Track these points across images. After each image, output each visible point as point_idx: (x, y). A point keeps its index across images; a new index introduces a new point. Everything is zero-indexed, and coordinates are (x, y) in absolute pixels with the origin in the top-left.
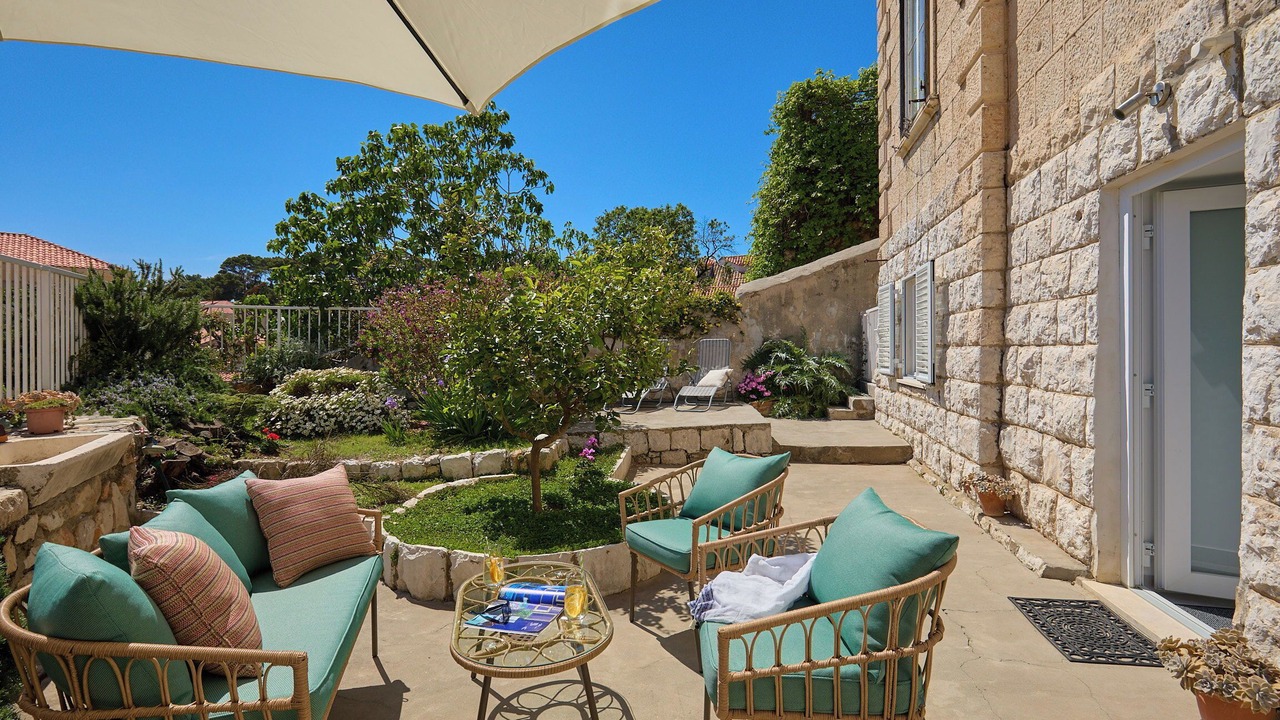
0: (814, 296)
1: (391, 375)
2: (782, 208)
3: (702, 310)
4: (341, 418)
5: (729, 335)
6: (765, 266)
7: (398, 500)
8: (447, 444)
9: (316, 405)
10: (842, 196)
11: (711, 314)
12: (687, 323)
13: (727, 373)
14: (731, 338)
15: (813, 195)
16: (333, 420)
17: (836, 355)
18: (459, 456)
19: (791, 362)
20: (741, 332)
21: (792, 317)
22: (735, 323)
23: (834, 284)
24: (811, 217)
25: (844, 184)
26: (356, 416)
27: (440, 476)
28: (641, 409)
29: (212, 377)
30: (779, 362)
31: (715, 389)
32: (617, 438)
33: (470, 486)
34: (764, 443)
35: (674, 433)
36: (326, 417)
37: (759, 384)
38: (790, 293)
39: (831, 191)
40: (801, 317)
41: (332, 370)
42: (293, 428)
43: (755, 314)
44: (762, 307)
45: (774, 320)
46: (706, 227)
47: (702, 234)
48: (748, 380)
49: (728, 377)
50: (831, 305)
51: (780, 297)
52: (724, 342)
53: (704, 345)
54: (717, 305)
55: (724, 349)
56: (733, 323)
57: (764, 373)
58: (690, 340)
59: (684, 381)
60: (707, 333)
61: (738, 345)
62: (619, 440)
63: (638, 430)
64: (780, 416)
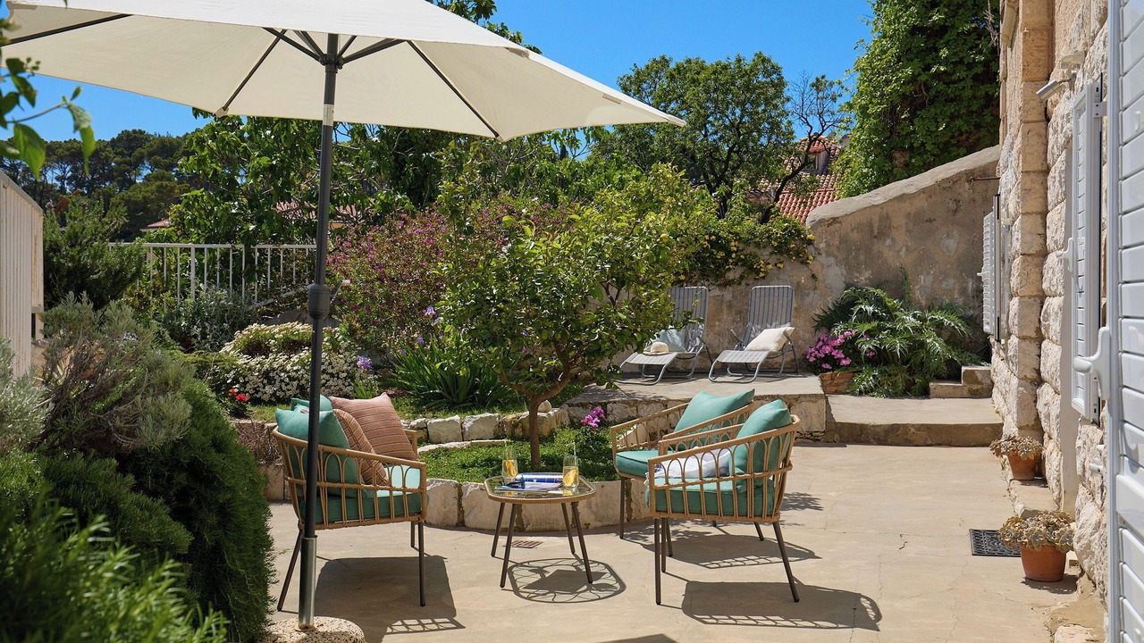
0: (923, 221)
1: (352, 332)
2: (888, 89)
3: (758, 245)
5: (796, 279)
6: (865, 176)
8: (429, 409)
9: (276, 366)
10: (979, 69)
11: (769, 250)
12: (736, 264)
13: (785, 333)
14: (797, 285)
15: (934, 70)
17: (950, 309)
18: (447, 419)
19: (880, 319)
20: (813, 276)
21: (889, 255)
22: (804, 263)
23: (952, 206)
24: (932, 102)
25: (980, 52)
27: (432, 439)
28: (664, 379)
30: (864, 317)
31: (765, 354)
32: (629, 410)
33: (462, 449)
34: (815, 419)
36: (287, 380)
37: (835, 348)
38: (886, 219)
39: (961, 61)
40: (903, 253)
41: (287, 325)
42: (252, 391)
43: (834, 249)
44: (843, 240)
45: (862, 258)
46: (807, 90)
47: (799, 101)
48: (821, 343)
49: (788, 338)
50: (949, 236)
51: (871, 225)
52: (786, 291)
53: (758, 295)
54: (779, 238)
55: (785, 298)
56: (802, 262)
57: (842, 333)
58: (739, 288)
59: (729, 342)
60: (763, 277)
61: (809, 294)
62: (631, 411)
63: (656, 401)
64: (861, 393)
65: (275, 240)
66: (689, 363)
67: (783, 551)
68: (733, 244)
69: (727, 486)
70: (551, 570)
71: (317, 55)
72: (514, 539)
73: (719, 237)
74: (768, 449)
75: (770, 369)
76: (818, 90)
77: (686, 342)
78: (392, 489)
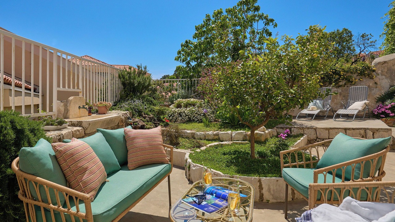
3: (352, 73)
4: (190, 116)
5: (368, 84)
7: (199, 147)
8: (224, 128)
11: (357, 74)
12: (343, 80)
13: (365, 103)
14: (369, 86)
16: (187, 117)
18: (227, 132)
20: (376, 83)
22: (372, 78)
26: (195, 116)
27: (219, 140)
28: (315, 119)
29: (153, 101)
31: (357, 111)
32: (300, 131)
33: (229, 145)
35: (330, 130)
36: (185, 116)
37: (386, 109)
41: (188, 99)
43: (384, 73)
44: (389, 69)
46: (360, 37)
47: (357, 41)
48: (380, 107)
49: (366, 105)
52: (364, 88)
53: (352, 90)
54: (361, 70)
55: (364, 91)
56: (371, 78)
57: (390, 104)
58: (344, 88)
59: (340, 107)
60: (354, 84)
61: (373, 90)
62: (301, 132)
63: (311, 128)
66: (324, 113)
68: (342, 73)
73: (336, 70)
75: (359, 117)
77: (324, 106)
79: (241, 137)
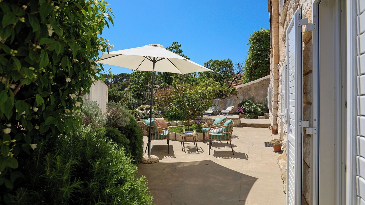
0: (257, 88)
1: (158, 107)
2: (251, 65)
3: (228, 92)
5: (234, 98)
6: (247, 80)
8: (171, 120)
9: (145, 112)
10: (267, 62)
11: (230, 93)
12: (224, 95)
13: (233, 107)
15: (259, 62)
17: (262, 103)
18: (174, 122)
19: (249, 105)
20: (238, 98)
21: (251, 94)
22: (236, 95)
23: (262, 85)
24: (258, 67)
25: (267, 58)
27: (170, 125)
28: (211, 115)
30: (246, 105)
31: (229, 111)
33: (176, 127)
34: (238, 123)
36: (147, 115)
37: (241, 110)
38: (250, 88)
39: (264, 60)
40: (253, 94)
41: (147, 106)
42: (141, 117)
43: (241, 93)
44: (243, 91)
45: (246, 94)
46: (237, 65)
47: (235, 67)
48: (239, 109)
50: (262, 91)
51: (248, 89)
52: (233, 100)
53: (228, 101)
54: (232, 91)
57: (243, 107)
58: (225, 99)
59: (223, 109)
60: (229, 98)
61: (237, 101)
62: (205, 121)
63: (210, 119)
64: (246, 118)
65: (145, 91)
66: (216, 112)
67: (231, 146)
68: (223, 92)
69: (221, 134)
70: (191, 148)
71: (152, 61)
72: (185, 143)
73: (221, 91)
74: (229, 128)
75: (230, 114)
76: (239, 65)
77: (215, 109)
78: (164, 134)
79: (181, 124)
